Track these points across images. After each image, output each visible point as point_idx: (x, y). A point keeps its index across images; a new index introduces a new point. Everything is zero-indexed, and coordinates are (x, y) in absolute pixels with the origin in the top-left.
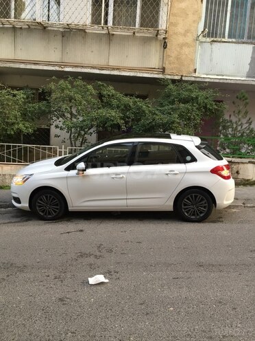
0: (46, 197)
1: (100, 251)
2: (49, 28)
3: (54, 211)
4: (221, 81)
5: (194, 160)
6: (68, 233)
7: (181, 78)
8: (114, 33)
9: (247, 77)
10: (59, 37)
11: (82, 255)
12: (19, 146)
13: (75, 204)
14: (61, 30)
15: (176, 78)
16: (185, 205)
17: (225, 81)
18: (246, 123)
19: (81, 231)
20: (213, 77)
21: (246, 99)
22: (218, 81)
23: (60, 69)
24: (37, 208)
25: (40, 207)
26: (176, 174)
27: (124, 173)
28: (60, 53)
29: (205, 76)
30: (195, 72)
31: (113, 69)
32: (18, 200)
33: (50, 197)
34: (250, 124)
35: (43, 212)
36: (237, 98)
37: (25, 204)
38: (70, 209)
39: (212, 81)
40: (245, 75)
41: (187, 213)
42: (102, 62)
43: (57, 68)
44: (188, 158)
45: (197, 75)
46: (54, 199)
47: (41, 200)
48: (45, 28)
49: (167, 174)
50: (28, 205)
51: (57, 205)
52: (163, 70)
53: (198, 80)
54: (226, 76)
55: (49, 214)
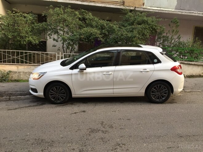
0: (56, 88)
1: (104, 127)
3: (61, 97)
4: (160, 11)
5: (159, 62)
6: (75, 113)
7: (135, 9)
9: (176, 9)
11: (93, 131)
12: (29, 53)
13: (77, 92)
15: (132, 8)
16: (153, 92)
17: (162, 12)
18: (177, 38)
19: (84, 111)
20: (155, 9)
21: (177, 23)
22: (158, 11)
23: (55, 1)
24: (50, 96)
25: (51, 95)
26: (148, 71)
27: (112, 71)
29: (150, 8)
30: (144, 5)
31: (91, 1)
32: (35, 90)
33: (59, 88)
34: (179, 39)
35: (54, 98)
36: (172, 22)
37: (41, 93)
38: (73, 96)
39: (154, 11)
40: (174, 8)
41: (154, 97)
44: (156, 61)
45: (145, 7)
46: (62, 89)
47: (52, 90)
50: (43, 94)
51: (64, 93)
52: (123, 4)
53: (145, 10)
54: (163, 8)
55: (58, 99)
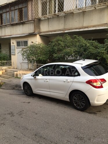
0: (27, 86)
2: (60, 15)
6: (24, 102)
8: (86, 10)
10: (63, 18)
14: (64, 15)
16: (74, 100)
23: (63, 32)
26: (68, 82)
27: (48, 79)
28: (64, 25)
31: (85, 28)
38: (34, 92)
42: (81, 26)
43: (62, 32)
47: (25, 87)
48: (58, 16)
49: (65, 82)
51: (30, 90)
